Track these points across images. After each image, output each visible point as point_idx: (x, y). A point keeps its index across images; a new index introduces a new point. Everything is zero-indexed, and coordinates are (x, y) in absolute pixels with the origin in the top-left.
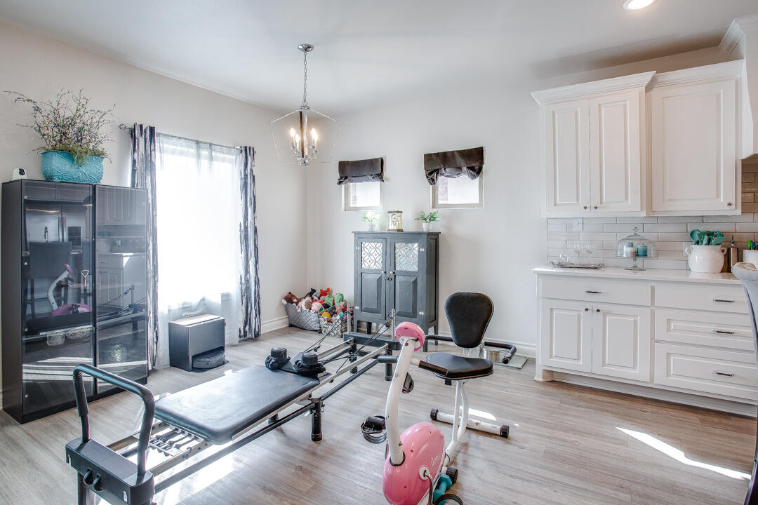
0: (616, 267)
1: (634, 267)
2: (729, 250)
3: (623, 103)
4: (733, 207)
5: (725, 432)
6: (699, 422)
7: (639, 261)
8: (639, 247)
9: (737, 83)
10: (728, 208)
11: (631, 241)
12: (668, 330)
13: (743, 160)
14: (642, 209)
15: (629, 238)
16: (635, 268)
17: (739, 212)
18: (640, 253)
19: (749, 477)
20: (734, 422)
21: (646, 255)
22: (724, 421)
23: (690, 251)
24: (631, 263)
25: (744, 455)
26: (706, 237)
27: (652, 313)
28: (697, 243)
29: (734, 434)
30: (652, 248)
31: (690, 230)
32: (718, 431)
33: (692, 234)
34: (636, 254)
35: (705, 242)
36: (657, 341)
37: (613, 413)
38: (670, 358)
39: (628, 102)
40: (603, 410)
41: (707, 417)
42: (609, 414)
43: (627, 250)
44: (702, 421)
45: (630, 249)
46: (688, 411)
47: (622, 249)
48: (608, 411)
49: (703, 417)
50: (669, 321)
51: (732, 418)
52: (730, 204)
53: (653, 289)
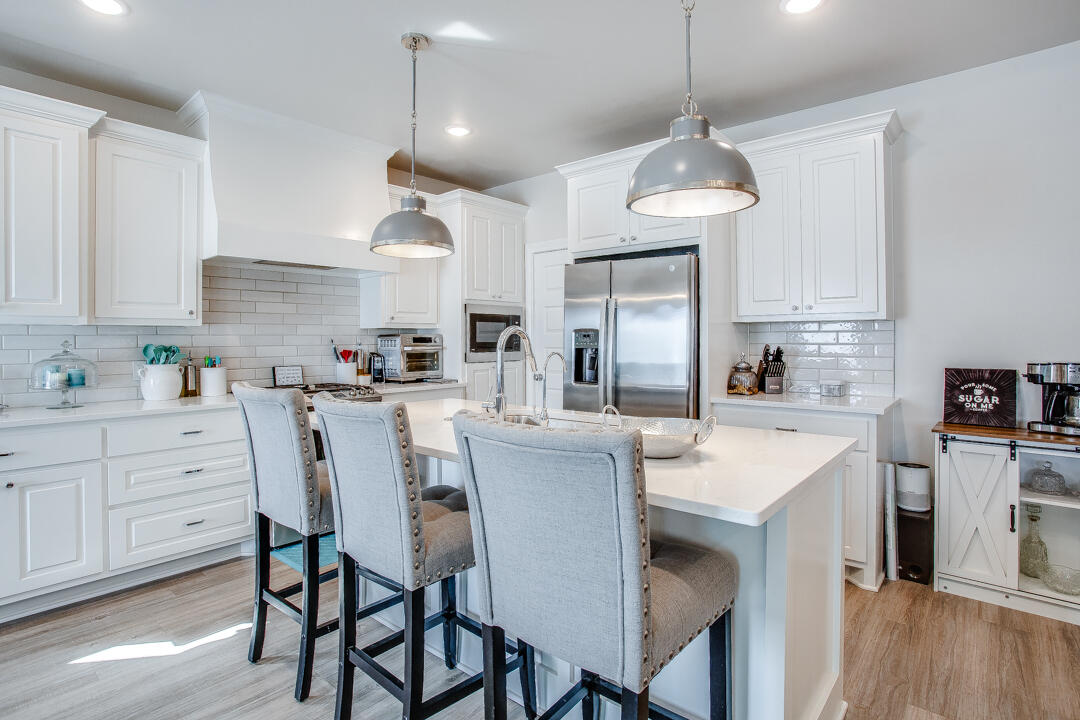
0: (27, 407)
1: (64, 403)
2: (186, 368)
3: (53, 141)
4: (194, 316)
5: (203, 593)
6: (174, 596)
7: (71, 395)
8: (72, 371)
9: (199, 166)
10: (189, 317)
11: (57, 363)
12: (128, 486)
13: (203, 261)
14: (80, 314)
15: (55, 358)
16: (65, 405)
17: (199, 322)
18: (75, 380)
19: (250, 625)
20: (208, 576)
21: (84, 384)
22: (198, 580)
23: (143, 373)
24: (60, 397)
25: (229, 608)
26: (164, 354)
27: (105, 468)
28: (152, 362)
29: (212, 590)
30: (94, 372)
31: (142, 344)
32: (197, 595)
33: (145, 350)
34: (69, 382)
35: (162, 361)
36: (112, 507)
37: (52, 645)
38: (130, 525)
39: (60, 142)
40: (35, 651)
41: (180, 585)
42: (49, 650)
43: (53, 378)
44: (176, 592)
45: (58, 377)
46: (156, 589)
47: (44, 378)
48: (44, 647)
49: (174, 587)
50: (128, 474)
51: (205, 573)
52: (191, 313)
53: (104, 432)
